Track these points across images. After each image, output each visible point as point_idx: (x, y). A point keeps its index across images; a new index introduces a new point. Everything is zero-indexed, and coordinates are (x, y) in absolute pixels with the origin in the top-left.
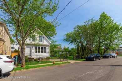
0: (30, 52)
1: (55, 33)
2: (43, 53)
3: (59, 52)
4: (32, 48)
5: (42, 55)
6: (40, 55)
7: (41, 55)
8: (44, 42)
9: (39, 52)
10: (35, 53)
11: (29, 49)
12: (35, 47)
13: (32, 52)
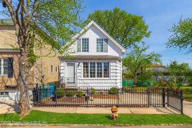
0: (74, 74)
1: (147, 32)
2: (103, 78)
3: (156, 74)
4: (78, 66)
5: (99, 81)
6: (95, 81)
7: (97, 81)
8: (107, 51)
9: (93, 75)
10: (84, 76)
11: (72, 67)
12: (84, 63)
13: (78, 75)
